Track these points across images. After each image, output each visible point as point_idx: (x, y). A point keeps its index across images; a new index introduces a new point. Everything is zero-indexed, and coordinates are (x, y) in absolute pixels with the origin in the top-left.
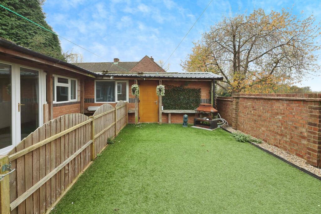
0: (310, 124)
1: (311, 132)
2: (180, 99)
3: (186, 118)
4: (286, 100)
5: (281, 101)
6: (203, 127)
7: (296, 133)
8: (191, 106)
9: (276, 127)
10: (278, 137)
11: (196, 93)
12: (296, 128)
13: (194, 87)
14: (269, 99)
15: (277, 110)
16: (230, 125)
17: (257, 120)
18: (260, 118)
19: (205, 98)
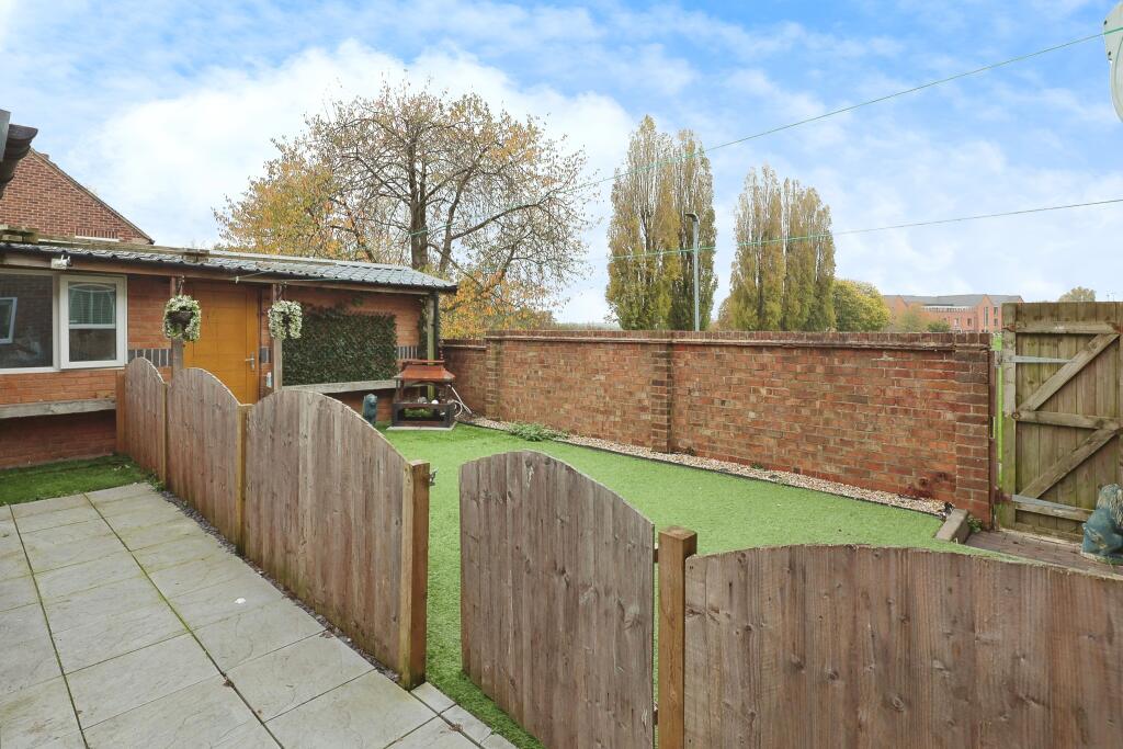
0: (655, 383)
1: (657, 397)
2: (334, 349)
3: (372, 406)
4: (613, 343)
5: (602, 345)
6: (421, 425)
7: (632, 402)
8: (369, 368)
9: (594, 398)
10: (600, 418)
11: (385, 328)
12: (631, 393)
13: (376, 310)
14: (579, 343)
15: (596, 364)
16: (481, 412)
17: (552, 390)
18: (558, 385)
19: (407, 344)
